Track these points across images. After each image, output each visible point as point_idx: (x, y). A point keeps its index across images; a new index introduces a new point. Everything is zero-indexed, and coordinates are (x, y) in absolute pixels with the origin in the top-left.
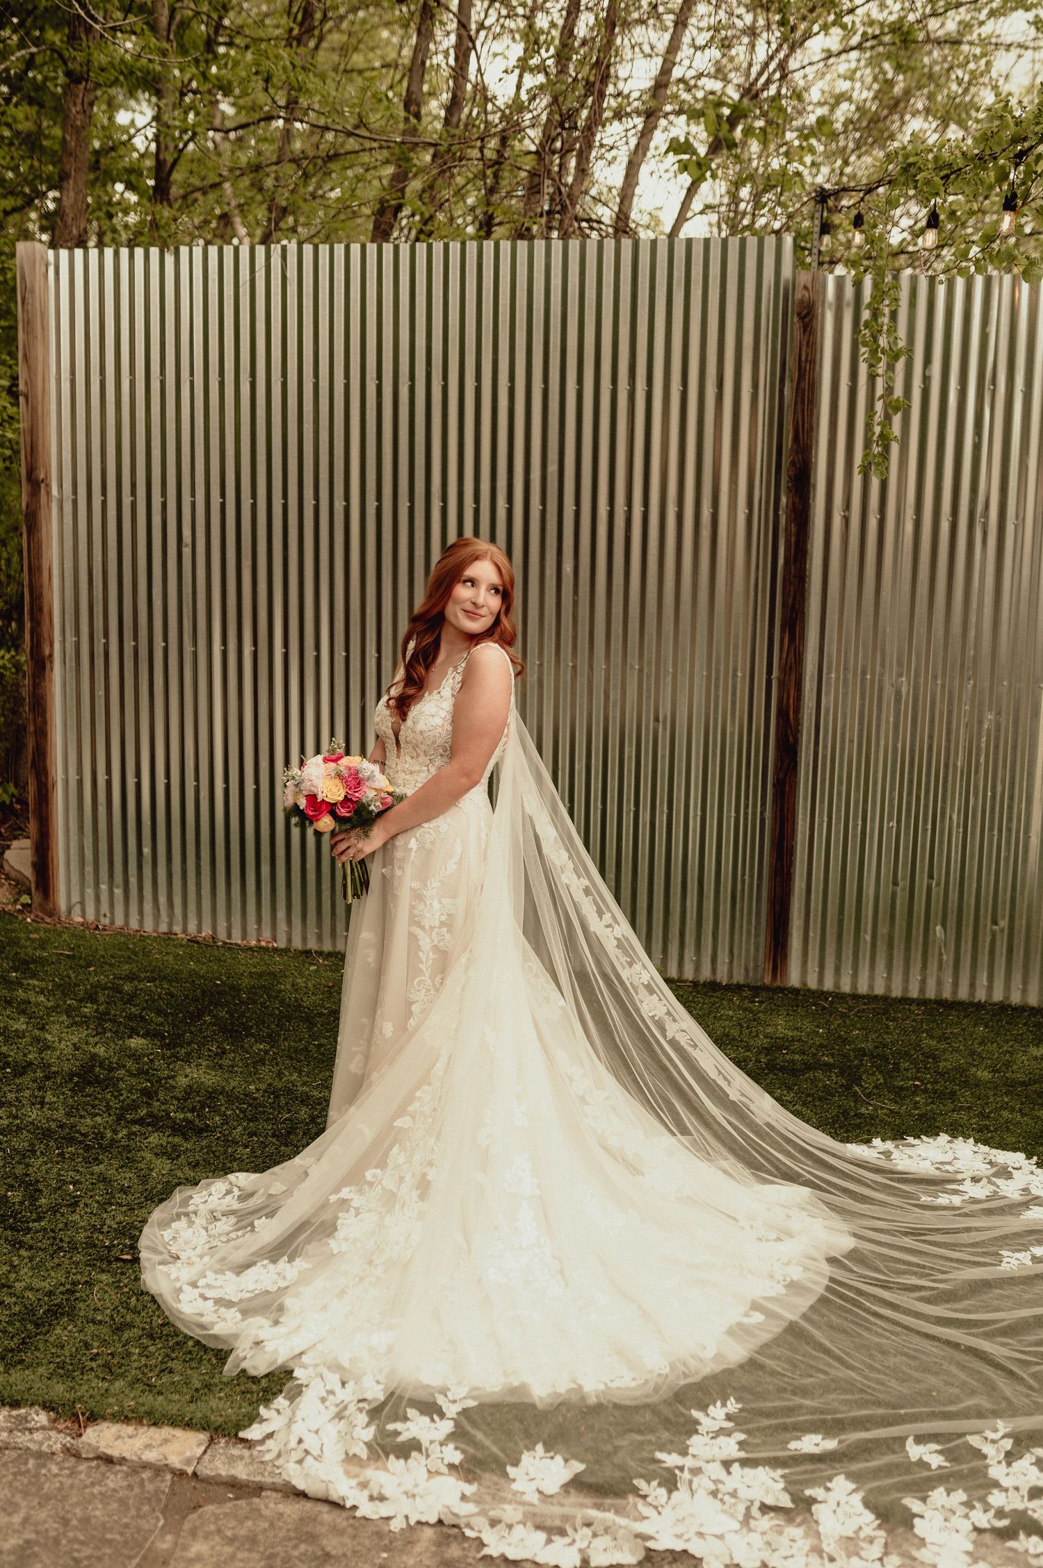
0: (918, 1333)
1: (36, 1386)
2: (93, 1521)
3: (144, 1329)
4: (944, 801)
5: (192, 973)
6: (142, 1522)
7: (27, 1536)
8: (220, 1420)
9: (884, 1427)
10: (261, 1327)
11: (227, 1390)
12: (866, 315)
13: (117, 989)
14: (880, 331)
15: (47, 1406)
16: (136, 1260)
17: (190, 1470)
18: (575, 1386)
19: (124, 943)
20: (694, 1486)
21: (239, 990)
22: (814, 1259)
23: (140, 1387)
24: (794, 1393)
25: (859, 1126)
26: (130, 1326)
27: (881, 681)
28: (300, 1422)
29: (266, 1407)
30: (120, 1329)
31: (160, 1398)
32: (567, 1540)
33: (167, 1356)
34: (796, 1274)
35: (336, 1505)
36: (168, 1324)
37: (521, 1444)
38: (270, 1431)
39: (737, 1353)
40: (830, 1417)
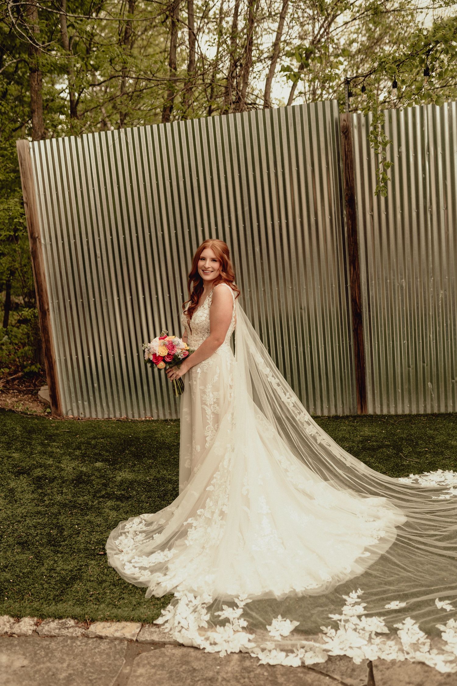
0: (436, 554)
1: (68, 609)
2: (96, 663)
3: (111, 582)
4: (426, 329)
5: (120, 434)
6: (116, 662)
7: (69, 672)
8: (145, 617)
9: (425, 595)
10: (159, 577)
11: (147, 604)
12: (371, 129)
13: (89, 443)
14: (377, 135)
15: (74, 617)
16: (105, 554)
17: (134, 639)
18: (292, 590)
19: (91, 424)
20: (346, 627)
21: (139, 439)
22: (390, 528)
23: (111, 606)
24: (385, 584)
25: (403, 470)
26: (105, 581)
27: (394, 282)
28: (178, 615)
29: (164, 610)
30: (101, 583)
31: (120, 610)
32: (294, 655)
33: (121, 592)
34: (383, 534)
35: (196, 648)
36: (121, 579)
37: (272, 616)
38: (166, 620)
39: (360, 570)
40: (401, 593)
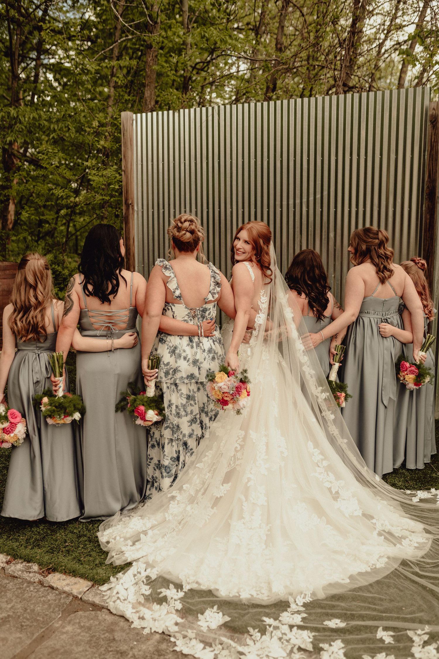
6: (53, 614)
7: (9, 613)
8: (99, 578)
11: (107, 566)
17: (80, 597)
23: (76, 560)
28: (122, 584)
29: (113, 577)
32: (211, 649)
38: (111, 587)
40: (349, 612)
